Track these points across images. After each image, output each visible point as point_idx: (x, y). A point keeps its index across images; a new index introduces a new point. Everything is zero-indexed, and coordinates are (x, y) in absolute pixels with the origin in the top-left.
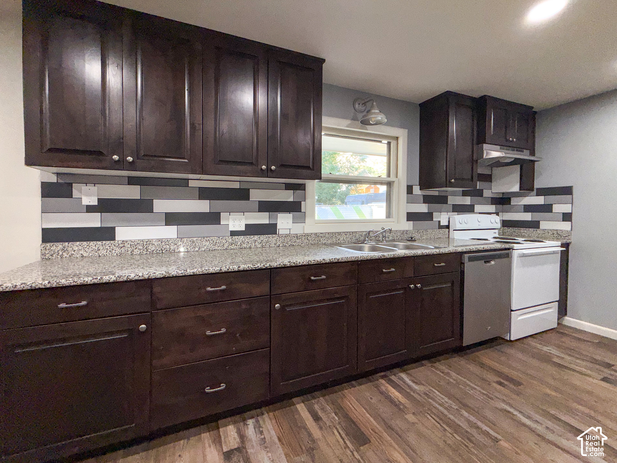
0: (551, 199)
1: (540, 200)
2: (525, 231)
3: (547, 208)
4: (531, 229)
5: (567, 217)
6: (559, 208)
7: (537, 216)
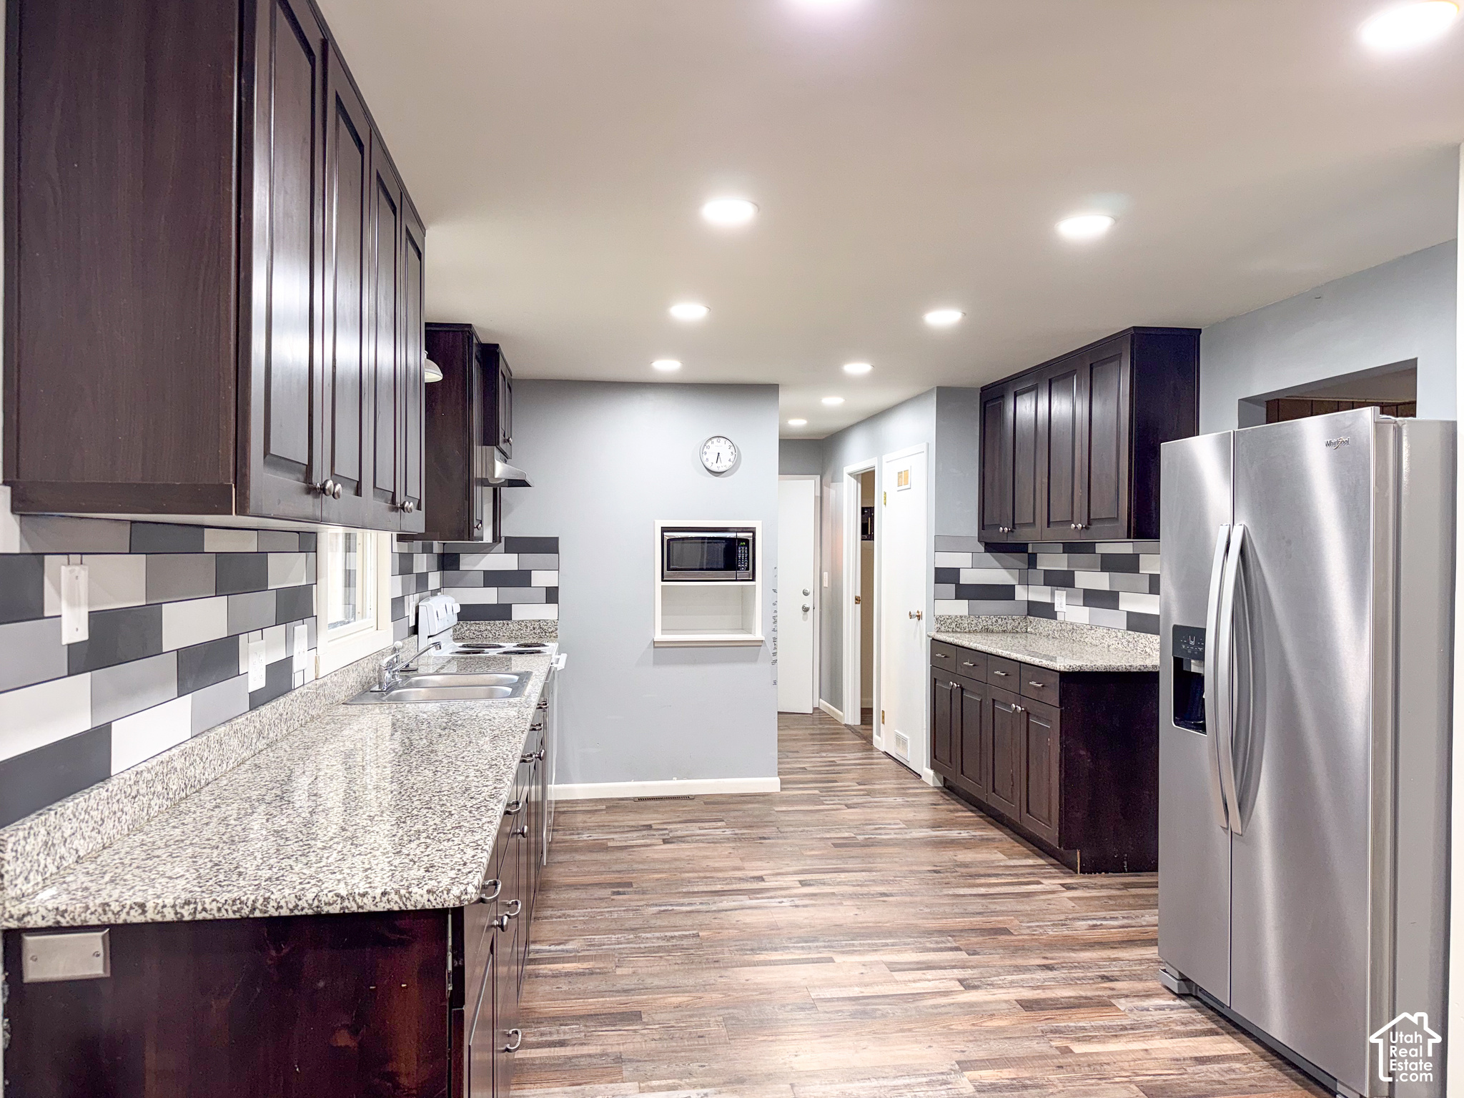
0: (530, 560)
1: (508, 562)
2: (489, 628)
3: (521, 578)
4: (497, 622)
5: (552, 595)
6: (542, 579)
7: (509, 594)
